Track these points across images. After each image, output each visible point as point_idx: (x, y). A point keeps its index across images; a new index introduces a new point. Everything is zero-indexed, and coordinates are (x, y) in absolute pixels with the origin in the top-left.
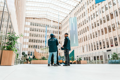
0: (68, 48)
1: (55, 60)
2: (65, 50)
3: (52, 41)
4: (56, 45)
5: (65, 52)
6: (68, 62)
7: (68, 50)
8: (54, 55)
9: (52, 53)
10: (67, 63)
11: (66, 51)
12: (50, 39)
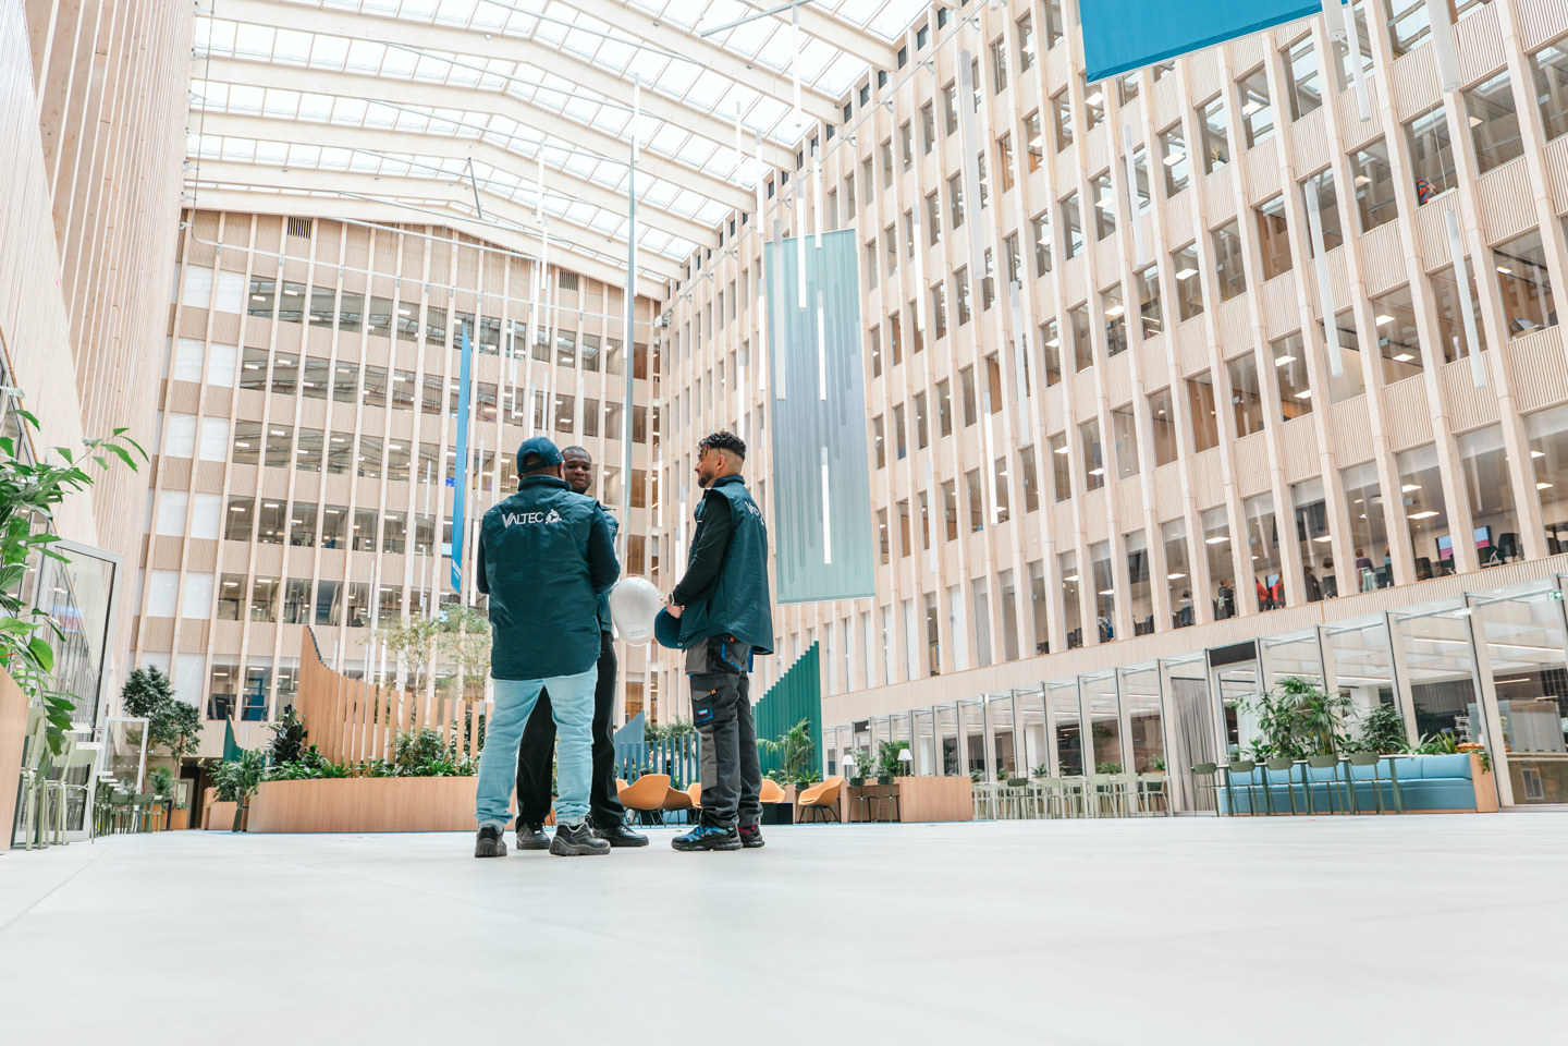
0: (733, 627)
1: (576, 771)
2: (701, 652)
3: (534, 529)
4: (583, 590)
5: (702, 669)
6: (736, 801)
7: (743, 649)
8: (557, 712)
9: (535, 686)
10: (727, 816)
11: (713, 655)
12: (505, 509)
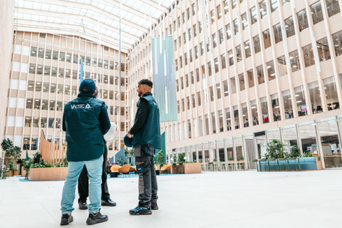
0: (149, 142)
1: (96, 195)
2: (139, 149)
3: (81, 110)
4: (98, 131)
5: (139, 155)
6: (150, 198)
7: (152, 149)
8: (89, 173)
9: (81, 164)
10: (147, 203)
11: (143, 151)
12: (72, 103)
